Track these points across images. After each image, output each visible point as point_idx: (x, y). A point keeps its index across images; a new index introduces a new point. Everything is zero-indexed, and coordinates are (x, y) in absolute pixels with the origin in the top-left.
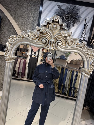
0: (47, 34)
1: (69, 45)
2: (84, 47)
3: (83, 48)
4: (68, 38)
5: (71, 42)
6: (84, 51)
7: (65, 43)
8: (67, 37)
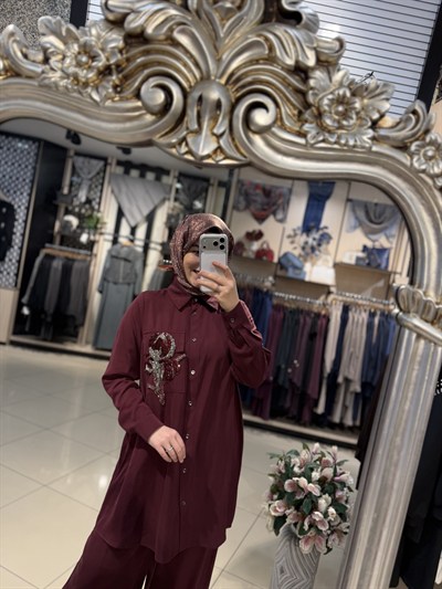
0: (177, 44)
1: (322, 128)
2: (423, 146)
3: (413, 148)
4: (318, 76)
5: (341, 109)
6: (424, 171)
7: (300, 113)
8: (311, 75)
